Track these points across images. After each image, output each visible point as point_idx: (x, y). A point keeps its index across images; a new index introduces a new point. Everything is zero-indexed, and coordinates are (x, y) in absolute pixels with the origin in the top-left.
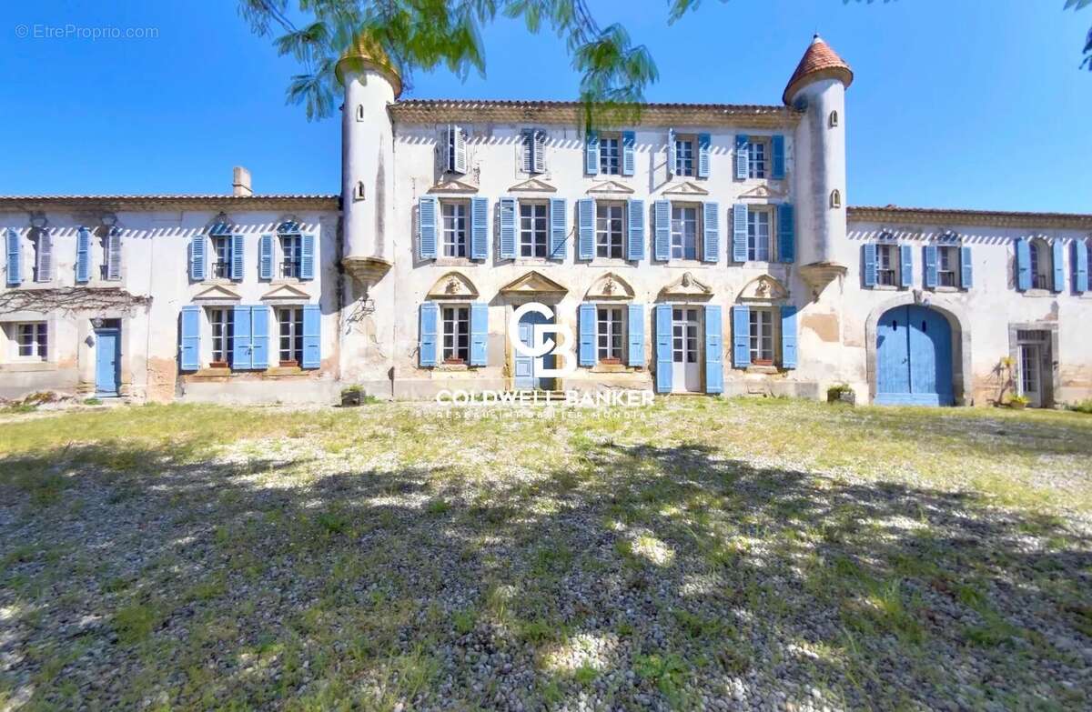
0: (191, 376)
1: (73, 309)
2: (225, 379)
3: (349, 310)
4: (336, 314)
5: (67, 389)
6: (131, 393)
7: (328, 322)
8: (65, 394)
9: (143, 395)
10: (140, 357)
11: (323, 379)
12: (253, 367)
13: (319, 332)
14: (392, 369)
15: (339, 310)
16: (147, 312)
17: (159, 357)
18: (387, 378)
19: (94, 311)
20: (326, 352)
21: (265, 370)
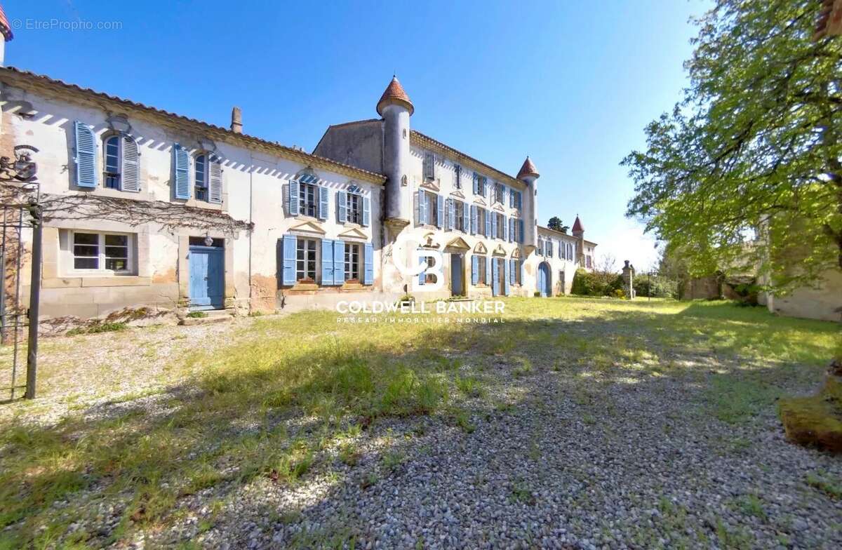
0: (289, 290)
1: (170, 225)
2: (314, 292)
3: (386, 248)
4: (380, 251)
5: (166, 304)
6: (236, 304)
7: (376, 254)
8: (161, 309)
9: (248, 307)
10: (243, 274)
11: (374, 292)
12: (335, 284)
13: (372, 262)
14: (406, 285)
15: (382, 248)
16: (250, 235)
17: (262, 274)
18: (403, 291)
19: (194, 229)
20: (376, 275)
21: (341, 286)
